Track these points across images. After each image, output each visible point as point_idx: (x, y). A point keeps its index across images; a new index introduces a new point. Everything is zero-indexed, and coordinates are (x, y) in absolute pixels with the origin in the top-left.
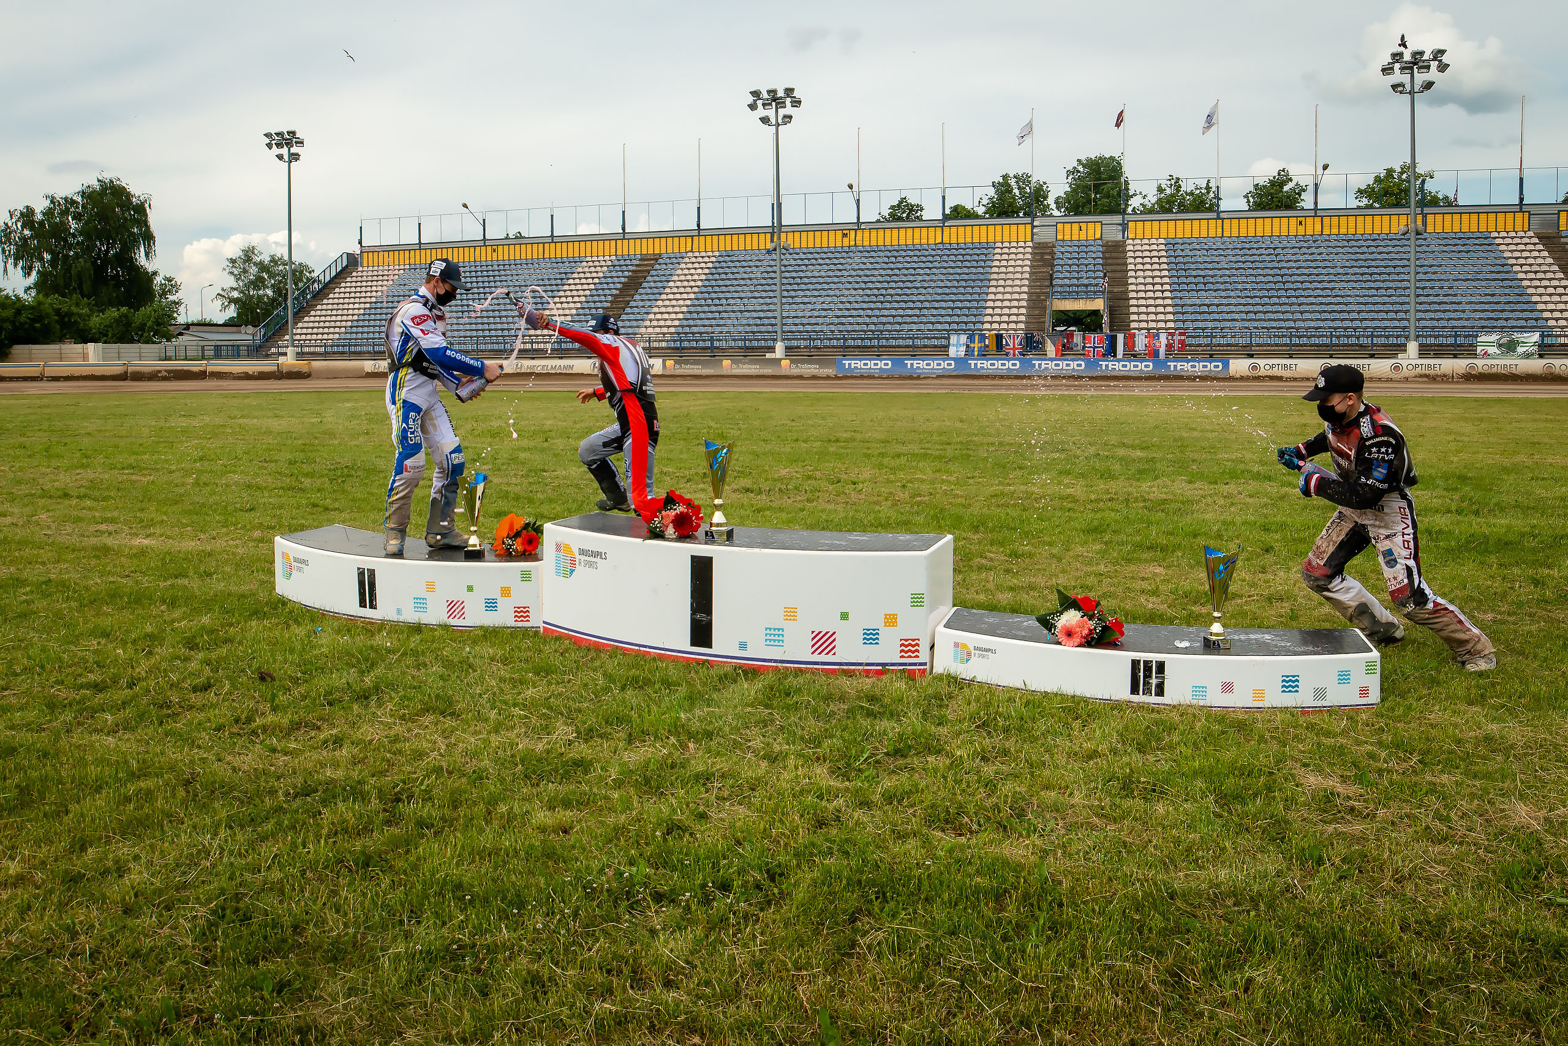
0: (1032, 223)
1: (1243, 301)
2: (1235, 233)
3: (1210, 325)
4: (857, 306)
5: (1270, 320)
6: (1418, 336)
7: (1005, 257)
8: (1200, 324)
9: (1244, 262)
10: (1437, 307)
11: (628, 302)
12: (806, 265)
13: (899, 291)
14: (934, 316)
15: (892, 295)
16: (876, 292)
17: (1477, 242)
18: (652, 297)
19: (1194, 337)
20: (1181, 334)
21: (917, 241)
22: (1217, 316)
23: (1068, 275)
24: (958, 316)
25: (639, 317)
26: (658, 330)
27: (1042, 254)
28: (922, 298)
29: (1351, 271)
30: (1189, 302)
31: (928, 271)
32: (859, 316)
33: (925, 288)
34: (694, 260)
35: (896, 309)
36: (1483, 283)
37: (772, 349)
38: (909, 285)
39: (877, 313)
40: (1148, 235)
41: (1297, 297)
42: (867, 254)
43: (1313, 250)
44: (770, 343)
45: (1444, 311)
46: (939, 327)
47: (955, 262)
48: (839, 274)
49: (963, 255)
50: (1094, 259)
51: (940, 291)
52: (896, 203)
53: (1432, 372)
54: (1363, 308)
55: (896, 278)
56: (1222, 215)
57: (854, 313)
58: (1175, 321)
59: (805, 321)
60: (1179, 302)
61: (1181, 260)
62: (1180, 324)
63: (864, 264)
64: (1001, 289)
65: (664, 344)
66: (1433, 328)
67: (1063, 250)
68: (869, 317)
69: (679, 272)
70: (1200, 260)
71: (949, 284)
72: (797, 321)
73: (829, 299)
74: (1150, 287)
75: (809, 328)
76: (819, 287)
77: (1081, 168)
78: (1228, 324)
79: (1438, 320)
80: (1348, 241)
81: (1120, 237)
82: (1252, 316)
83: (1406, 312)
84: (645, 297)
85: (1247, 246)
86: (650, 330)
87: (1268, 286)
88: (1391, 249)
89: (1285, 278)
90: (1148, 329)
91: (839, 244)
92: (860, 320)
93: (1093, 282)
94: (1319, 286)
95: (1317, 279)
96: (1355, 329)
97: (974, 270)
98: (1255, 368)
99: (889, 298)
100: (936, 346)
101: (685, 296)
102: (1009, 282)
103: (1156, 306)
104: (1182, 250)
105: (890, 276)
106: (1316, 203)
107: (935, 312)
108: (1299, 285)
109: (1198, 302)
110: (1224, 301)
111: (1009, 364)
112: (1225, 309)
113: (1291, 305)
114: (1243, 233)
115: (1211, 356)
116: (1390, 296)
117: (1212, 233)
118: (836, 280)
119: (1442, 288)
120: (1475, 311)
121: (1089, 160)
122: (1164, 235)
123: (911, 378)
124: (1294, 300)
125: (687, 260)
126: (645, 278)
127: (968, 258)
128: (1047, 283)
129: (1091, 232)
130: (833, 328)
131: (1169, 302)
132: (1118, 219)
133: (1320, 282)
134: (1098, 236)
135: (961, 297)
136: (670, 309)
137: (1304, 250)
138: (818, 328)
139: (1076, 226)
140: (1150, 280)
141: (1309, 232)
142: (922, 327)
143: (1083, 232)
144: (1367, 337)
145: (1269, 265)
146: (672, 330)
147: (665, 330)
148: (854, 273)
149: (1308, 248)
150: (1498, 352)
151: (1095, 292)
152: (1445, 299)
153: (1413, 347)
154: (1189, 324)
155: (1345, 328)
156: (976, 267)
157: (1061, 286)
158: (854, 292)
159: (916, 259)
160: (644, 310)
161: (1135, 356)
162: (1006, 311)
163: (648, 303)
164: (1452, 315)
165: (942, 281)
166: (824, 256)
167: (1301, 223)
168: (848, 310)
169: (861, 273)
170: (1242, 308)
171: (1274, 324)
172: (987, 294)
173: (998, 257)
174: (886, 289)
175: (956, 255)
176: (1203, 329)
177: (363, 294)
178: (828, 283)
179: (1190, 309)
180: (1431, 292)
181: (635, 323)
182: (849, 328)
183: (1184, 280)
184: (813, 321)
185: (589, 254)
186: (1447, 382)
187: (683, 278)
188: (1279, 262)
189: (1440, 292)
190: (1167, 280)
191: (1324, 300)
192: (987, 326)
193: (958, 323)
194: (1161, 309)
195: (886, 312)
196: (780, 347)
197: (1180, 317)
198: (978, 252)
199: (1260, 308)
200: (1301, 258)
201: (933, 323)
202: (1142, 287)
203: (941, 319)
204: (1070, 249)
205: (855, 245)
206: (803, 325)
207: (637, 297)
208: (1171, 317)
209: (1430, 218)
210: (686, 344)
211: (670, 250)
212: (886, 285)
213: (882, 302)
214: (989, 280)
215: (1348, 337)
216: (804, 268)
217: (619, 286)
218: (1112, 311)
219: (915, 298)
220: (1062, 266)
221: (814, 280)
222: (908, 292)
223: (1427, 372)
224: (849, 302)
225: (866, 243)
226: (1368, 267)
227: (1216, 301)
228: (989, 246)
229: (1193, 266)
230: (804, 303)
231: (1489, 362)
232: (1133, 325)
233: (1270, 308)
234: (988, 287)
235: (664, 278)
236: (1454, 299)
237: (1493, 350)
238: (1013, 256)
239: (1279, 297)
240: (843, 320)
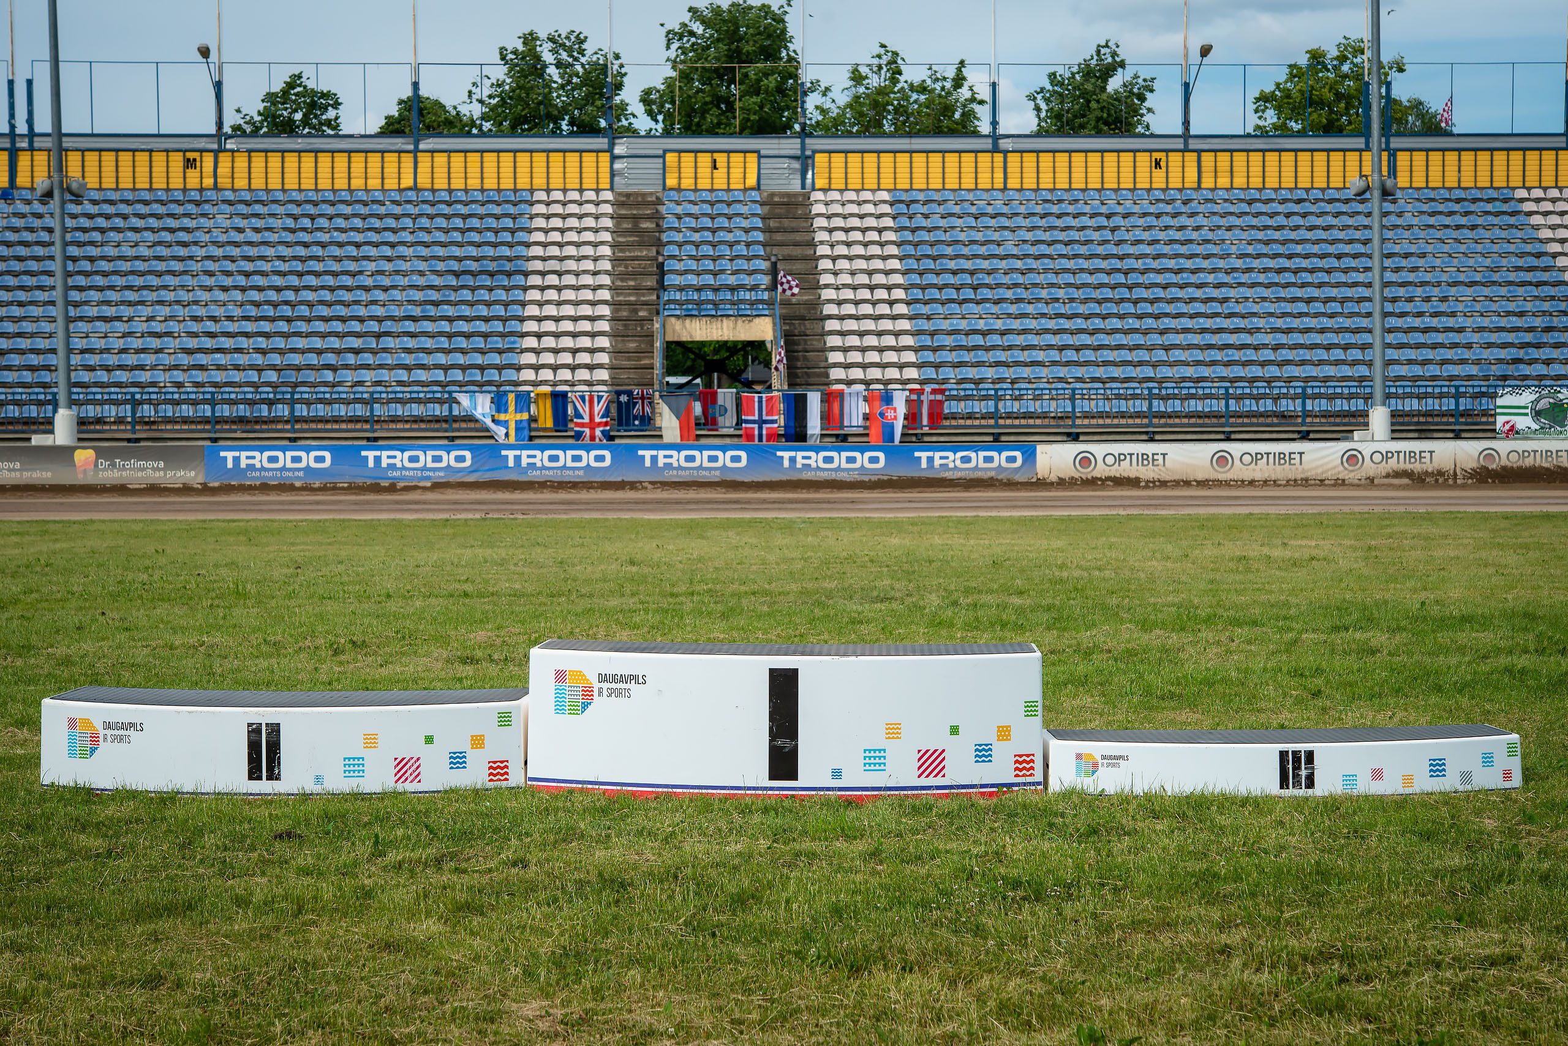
0: (610, 150)
1: (1051, 324)
2: (1030, 183)
3: (990, 373)
4: (232, 327)
5: (1106, 363)
6: (1388, 396)
7: (557, 222)
8: (971, 373)
9: (1050, 244)
10: (1420, 338)
12: (103, 231)
13: (327, 296)
14: (408, 351)
15: (310, 305)
16: (273, 296)
17: (1489, 207)
19: (958, 399)
20: (934, 391)
21: (357, 183)
22: (1002, 356)
23: (693, 265)
24: (463, 352)
27: (636, 218)
28: (379, 311)
29: (1256, 264)
30: (945, 325)
31: (387, 251)
32: (239, 350)
33: (386, 289)
35: (323, 336)
36: (1503, 291)
37: (47, 425)
38: (348, 281)
39: (280, 343)
40: (855, 182)
41: (1157, 317)
42: (243, 209)
43: (1183, 220)
44: (33, 411)
45: (1434, 346)
46: (422, 375)
47: (446, 231)
48: (182, 252)
49: (465, 217)
50: (747, 231)
51: (418, 296)
52: (277, 87)
53: (1417, 467)
54: (1283, 339)
55: (318, 267)
56: (1004, 144)
57: (227, 343)
58: (919, 366)
59: (112, 360)
60: (924, 325)
61: (924, 236)
62: (931, 373)
63: (240, 230)
64: (552, 295)
66: (1415, 379)
67: (679, 210)
68: (263, 352)
70: (962, 237)
71: (437, 281)
72: (93, 360)
73: (165, 311)
74: (865, 294)
75: (122, 376)
76: (138, 281)
77: (698, 28)
78: (1026, 372)
79: (1425, 363)
80: (1250, 202)
81: (795, 186)
82: (1071, 355)
83: (1364, 347)
85: (1055, 209)
87: (1097, 294)
88: (1330, 220)
89: (1133, 278)
90: (867, 383)
91: (176, 182)
92: (242, 359)
93: (747, 280)
94: (1198, 293)
95: (1193, 279)
96: (1269, 381)
97: (489, 251)
98: (1085, 462)
99: (304, 311)
100: (418, 420)
102: (570, 280)
103: (880, 334)
104: (926, 216)
105: (303, 260)
106: (1186, 123)
107: (410, 343)
108: (1160, 293)
109: (963, 325)
110: (1016, 324)
111: (588, 458)
112: (1019, 340)
113: (1146, 332)
114: (1046, 182)
115: (997, 438)
116: (1332, 316)
117: (984, 182)
118: (177, 266)
119: (1427, 299)
120: (1490, 345)
121: (717, 11)
122: (887, 182)
123: (376, 488)
124: (1150, 322)
127: (475, 223)
128: (651, 282)
129: (736, 173)
130: (179, 376)
131: (905, 325)
132: (790, 145)
133: (1199, 286)
134: (752, 181)
135: (466, 311)
137: (1167, 220)
138: (144, 377)
139: (705, 160)
140: (863, 279)
141: (1175, 182)
142: (385, 375)
143: (721, 172)
144: (1294, 398)
145: (1100, 250)
148: (218, 252)
149: (1175, 215)
150: (1535, 426)
151: (753, 303)
152: (1434, 322)
153: (1379, 417)
154: (949, 373)
155: (1254, 380)
156: (495, 245)
157: (681, 289)
158: (222, 296)
159: (358, 223)
161: (844, 438)
162: (567, 342)
164: (1449, 354)
165: (421, 273)
166: (142, 209)
167: (1158, 164)
168: (211, 335)
169: (235, 252)
170: (1054, 340)
171: (1116, 372)
172: (523, 304)
173: (540, 222)
174: (296, 290)
175: (448, 217)
176: (978, 382)
178: (159, 274)
179: (948, 341)
180: (1408, 307)
182: (219, 377)
183: (932, 279)
184: (130, 359)
186: (1445, 486)
188: (1119, 243)
189: (1425, 307)
190: (898, 279)
191: (1208, 323)
192: (528, 375)
193: (464, 368)
194: (890, 341)
195: (300, 343)
196: (64, 423)
197: (930, 356)
198: (497, 210)
199: (1086, 339)
200: (1162, 236)
201: (408, 368)
202: (848, 294)
203: (426, 359)
204: (695, 209)
205: (216, 187)
206: (108, 369)
208: (910, 357)
209: (1403, 158)
212: (294, 281)
213: (289, 320)
214: (526, 274)
215: (1257, 398)
216: (97, 236)
218: (791, 341)
219: (362, 311)
220: (680, 245)
221: (125, 266)
222: (347, 296)
223: (1409, 467)
224: (213, 319)
225: (241, 183)
226: (1290, 257)
227: (999, 325)
228: (520, 199)
229: (949, 251)
230: (106, 319)
231: (1520, 445)
232: (836, 374)
233: (1105, 340)
234: (525, 289)
236: (1451, 322)
237: (1524, 422)
238: (573, 222)
239: (1121, 317)
240: (203, 359)
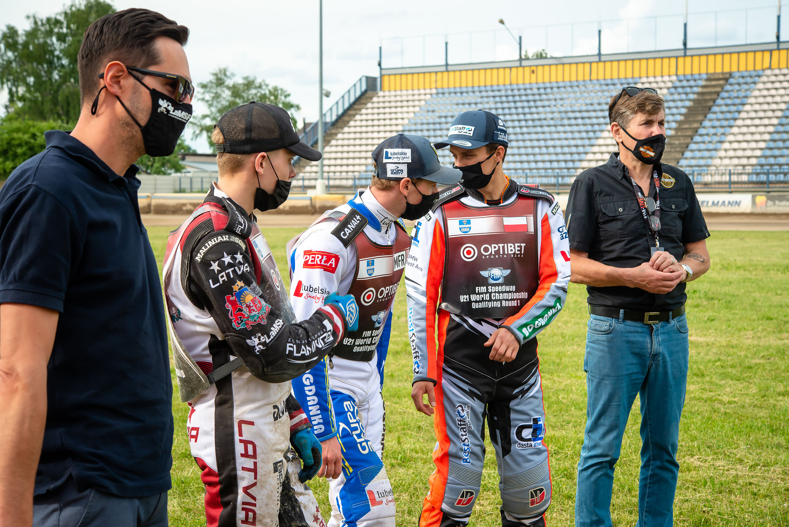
11: (696, 130)
18: (725, 123)
25: (711, 146)
26: (736, 161)
34: (773, 78)
65: (745, 178)
69: (757, 93)
84: (717, 123)
86: (726, 161)
101: (766, 121)
125: (764, 79)
126: (714, 101)
136: (749, 137)
146: (754, 161)
147: (744, 161)
160: (716, 139)
163: (722, 130)
177: (388, 122)
181: (706, 154)
185: (644, 74)
187: (761, 100)
207: (707, 123)
210: (772, 178)
211: (742, 68)
217: (684, 111)
235: (737, 101)
